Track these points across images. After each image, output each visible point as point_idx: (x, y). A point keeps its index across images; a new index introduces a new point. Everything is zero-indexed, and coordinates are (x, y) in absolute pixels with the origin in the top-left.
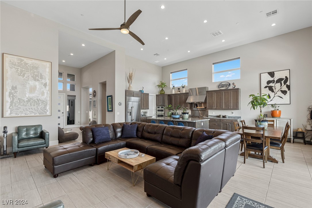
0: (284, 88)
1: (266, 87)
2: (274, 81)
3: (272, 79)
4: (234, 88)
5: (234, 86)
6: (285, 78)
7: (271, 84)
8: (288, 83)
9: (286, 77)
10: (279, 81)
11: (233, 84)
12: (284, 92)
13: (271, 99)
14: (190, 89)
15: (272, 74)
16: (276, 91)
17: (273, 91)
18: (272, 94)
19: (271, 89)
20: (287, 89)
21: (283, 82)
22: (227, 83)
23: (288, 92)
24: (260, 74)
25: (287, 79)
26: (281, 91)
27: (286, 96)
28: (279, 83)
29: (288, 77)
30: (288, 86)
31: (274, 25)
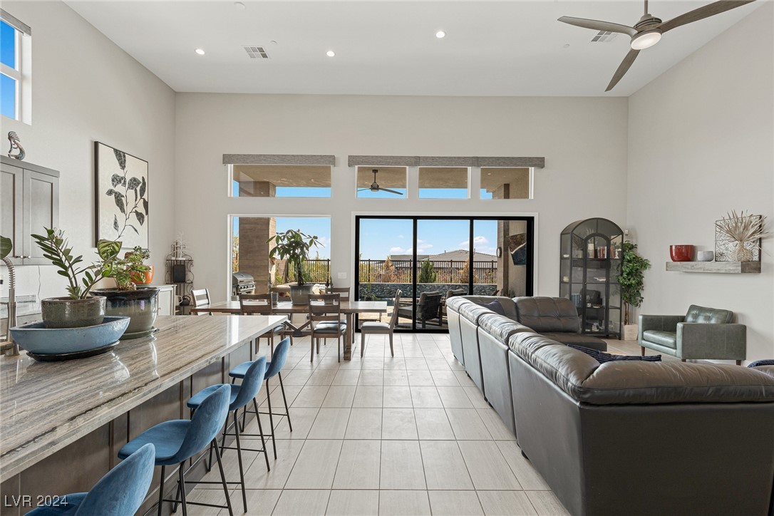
0: (141, 209)
1: (110, 192)
3: (121, 173)
4: (17, 157)
6: (141, 181)
7: (120, 189)
8: (145, 196)
9: (143, 179)
10: (134, 182)
11: (10, 138)
12: (140, 217)
13: (121, 228)
15: (121, 157)
16: (128, 209)
17: (122, 210)
18: (121, 217)
19: (119, 201)
20: (144, 212)
21: (138, 189)
23: (146, 217)
24: (96, 144)
25: (144, 184)
26: (136, 212)
27: (143, 229)
28: (133, 191)
29: (146, 181)
30: (146, 204)
31: (200, 52)
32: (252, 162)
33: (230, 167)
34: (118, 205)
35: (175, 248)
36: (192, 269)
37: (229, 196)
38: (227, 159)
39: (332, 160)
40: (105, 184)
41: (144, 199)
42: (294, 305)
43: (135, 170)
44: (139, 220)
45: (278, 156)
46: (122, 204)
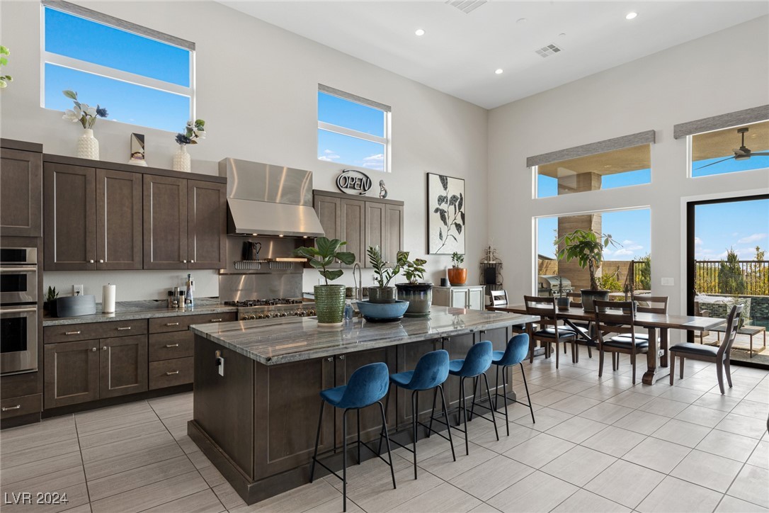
0: (459, 221)
1: (437, 210)
2: (446, 197)
3: (444, 194)
4: (384, 197)
5: (383, 193)
6: (459, 197)
7: (444, 206)
8: (462, 210)
9: (461, 195)
10: (454, 199)
11: (380, 185)
12: (458, 227)
13: (444, 238)
14: (236, 161)
15: (444, 180)
16: (449, 221)
17: (445, 223)
18: (444, 228)
19: (443, 218)
20: (461, 223)
21: (457, 204)
22: (360, 176)
23: (463, 227)
24: (428, 174)
25: (461, 199)
26: (456, 224)
27: (461, 237)
28: (453, 206)
29: (463, 196)
30: (463, 216)
31: (499, 71)
32: (554, 159)
33: (535, 169)
34: (442, 220)
35: (488, 252)
36: (502, 272)
37: (533, 198)
38: (531, 162)
39: (652, 136)
40: (434, 204)
41: (462, 212)
42: (586, 312)
43: (455, 188)
44: (458, 230)
45: (582, 147)
46: (445, 219)
